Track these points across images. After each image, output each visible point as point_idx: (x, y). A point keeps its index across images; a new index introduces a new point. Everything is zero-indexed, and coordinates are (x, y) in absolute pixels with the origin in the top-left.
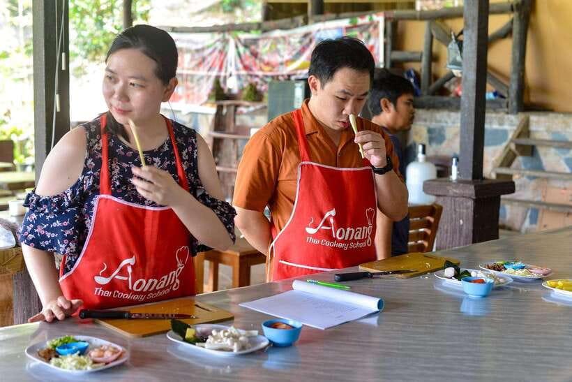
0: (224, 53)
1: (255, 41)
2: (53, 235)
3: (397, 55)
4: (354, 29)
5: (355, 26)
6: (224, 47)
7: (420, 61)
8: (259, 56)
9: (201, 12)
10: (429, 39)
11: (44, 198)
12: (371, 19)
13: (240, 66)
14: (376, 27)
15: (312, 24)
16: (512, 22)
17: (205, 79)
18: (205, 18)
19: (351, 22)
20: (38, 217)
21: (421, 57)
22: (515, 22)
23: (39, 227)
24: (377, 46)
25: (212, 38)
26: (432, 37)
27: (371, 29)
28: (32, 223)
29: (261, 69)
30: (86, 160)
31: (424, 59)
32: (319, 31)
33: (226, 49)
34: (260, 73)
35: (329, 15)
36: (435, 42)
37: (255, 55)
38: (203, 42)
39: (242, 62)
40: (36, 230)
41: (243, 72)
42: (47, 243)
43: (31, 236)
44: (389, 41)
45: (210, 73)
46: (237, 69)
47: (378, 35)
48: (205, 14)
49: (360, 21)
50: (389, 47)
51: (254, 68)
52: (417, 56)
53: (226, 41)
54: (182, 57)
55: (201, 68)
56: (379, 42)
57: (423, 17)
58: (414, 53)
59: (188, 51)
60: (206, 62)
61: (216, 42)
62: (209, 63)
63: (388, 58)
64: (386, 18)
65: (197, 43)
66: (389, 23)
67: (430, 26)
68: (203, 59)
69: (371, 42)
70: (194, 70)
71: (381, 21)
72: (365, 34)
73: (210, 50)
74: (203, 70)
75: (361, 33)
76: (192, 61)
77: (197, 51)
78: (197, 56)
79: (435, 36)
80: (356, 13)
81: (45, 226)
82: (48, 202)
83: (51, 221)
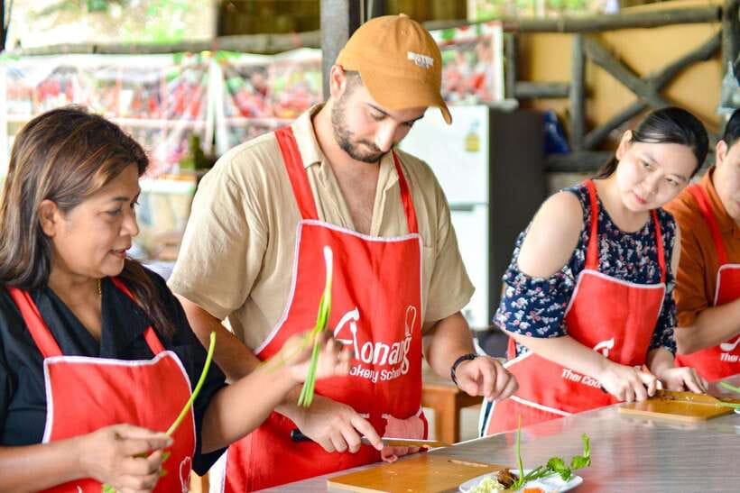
0: (200, 89)
1: (262, 69)
2: (552, 320)
3: (524, 89)
4: (450, 48)
5: (451, 43)
6: (200, 79)
7: (565, 96)
8: (270, 93)
9: (47, 12)
10: (579, 62)
11: (538, 280)
12: (479, 31)
13: (234, 110)
14: (487, 43)
16: (720, 36)
17: (162, 134)
18: (56, 23)
19: (444, 37)
20: (529, 302)
21: (568, 90)
22: (724, 36)
23: (531, 313)
24: (489, 75)
25: (177, 63)
26: (584, 59)
27: (479, 47)
28: (522, 309)
29: (275, 115)
30: (582, 233)
31: (574, 94)
33: (204, 82)
34: (273, 122)
36: (590, 67)
37: (262, 92)
38: (157, 70)
39: (237, 103)
40: (529, 317)
41: (240, 121)
42: (546, 329)
43: (525, 325)
44: (511, 66)
45: (172, 123)
46: (228, 116)
47: (490, 58)
48: (55, 15)
49: (459, 35)
50: (511, 76)
51: (259, 113)
52: (562, 90)
53: (202, 69)
54: (116, 97)
55: (155, 115)
56: (495, 68)
57: (570, 28)
58: (555, 85)
59: (126, 85)
60: (164, 104)
61: (183, 70)
62: (169, 105)
63: (510, 93)
64: (506, 30)
65: (145, 72)
66: (510, 37)
67: (582, 44)
68: (159, 99)
69: (480, 69)
70: (139, 117)
71: (496, 34)
72: (468, 56)
73: (173, 84)
74: (160, 117)
75: (461, 53)
76: (136, 102)
77: (147, 86)
78: (145, 94)
79: (590, 56)
80: (452, 22)
81: (541, 311)
82: (543, 285)
83: (547, 305)
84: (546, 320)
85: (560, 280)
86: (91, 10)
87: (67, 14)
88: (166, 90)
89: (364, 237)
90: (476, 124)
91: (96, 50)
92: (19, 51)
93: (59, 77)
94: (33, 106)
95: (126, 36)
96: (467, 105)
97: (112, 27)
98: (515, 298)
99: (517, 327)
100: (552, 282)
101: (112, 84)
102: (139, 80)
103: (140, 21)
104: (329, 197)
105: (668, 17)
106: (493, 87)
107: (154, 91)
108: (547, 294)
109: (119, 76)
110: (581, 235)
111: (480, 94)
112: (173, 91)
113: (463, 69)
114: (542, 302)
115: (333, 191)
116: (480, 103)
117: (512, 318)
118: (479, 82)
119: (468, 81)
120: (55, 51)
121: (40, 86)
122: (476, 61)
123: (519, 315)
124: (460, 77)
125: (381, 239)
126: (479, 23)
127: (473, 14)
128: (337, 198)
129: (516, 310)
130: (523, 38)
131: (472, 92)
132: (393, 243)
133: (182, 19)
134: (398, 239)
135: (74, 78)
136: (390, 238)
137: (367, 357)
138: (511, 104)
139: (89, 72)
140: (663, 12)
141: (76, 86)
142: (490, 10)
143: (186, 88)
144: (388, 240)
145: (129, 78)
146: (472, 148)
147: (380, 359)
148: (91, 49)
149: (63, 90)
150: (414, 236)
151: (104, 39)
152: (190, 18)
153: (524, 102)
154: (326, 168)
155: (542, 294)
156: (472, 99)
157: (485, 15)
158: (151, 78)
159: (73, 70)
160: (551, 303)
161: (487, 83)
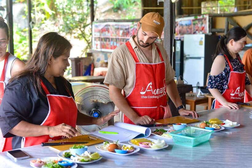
3: (214, 30)
4: (196, 20)
5: (196, 19)
7: (224, 32)
10: (227, 24)
12: (203, 16)
14: (205, 19)
15: (177, 18)
21: (224, 30)
24: (205, 27)
25: (133, 24)
26: (228, 23)
27: (203, 20)
31: (225, 31)
32: (181, 21)
35: (185, 15)
36: (230, 25)
38: (128, 25)
44: (211, 25)
47: (206, 23)
49: (198, 17)
50: (211, 27)
52: (223, 30)
54: (119, 31)
55: (128, 36)
56: (207, 25)
57: (225, 16)
58: (221, 29)
59: (121, 29)
60: (130, 34)
61: (134, 26)
62: (131, 34)
63: (210, 31)
64: (209, 16)
65: (126, 26)
66: (210, 18)
67: (228, 19)
68: (129, 32)
69: (203, 25)
70: (124, 36)
71: (207, 17)
72: (201, 22)
73: (132, 29)
74: (129, 37)
75: (199, 22)
76: (123, 33)
77: (126, 29)
78: (125, 31)
79: (230, 23)
80: (197, 14)
81: (218, 83)
82: (218, 76)
83: (220, 81)
84: (220, 85)
85: (222, 74)
86: (114, 12)
87: (109, 13)
88: (130, 30)
89: (151, 64)
90: (202, 38)
91: (115, 21)
92: (97, 21)
93: (106, 27)
94: (100, 34)
95: (122, 18)
96: (200, 34)
97: (119, 16)
98: (212, 81)
99: (214, 87)
100: (220, 75)
101: (118, 29)
102: (124, 28)
103: (125, 14)
104: (140, 55)
105: (249, 13)
106: (206, 29)
107: (127, 31)
108: (220, 78)
109: (120, 27)
110: (226, 63)
111: (203, 31)
112: (132, 30)
113: (199, 25)
114: (218, 80)
115: (141, 53)
116: (203, 33)
117: (212, 85)
118: (203, 28)
119: (200, 29)
120: (105, 21)
121: (102, 29)
122: (202, 23)
123: (213, 85)
124: (198, 28)
125: (155, 64)
126: (203, 15)
127: (202, 13)
128: (142, 55)
129: (213, 83)
130: (213, 18)
131: (201, 31)
132: (158, 64)
133: (135, 14)
134: (159, 63)
135: (109, 27)
136: (157, 63)
137: (155, 93)
138: (211, 34)
139: (113, 26)
140: (248, 12)
141: (110, 29)
142: (207, 12)
143: (135, 30)
144: (157, 64)
145: (122, 27)
146: (201, 44)
147: (159, 93)
148: (113, 21)
149: (107, 30)
150: (163, 62)
151: (117, 19)
152: (137, 14)
153: (214, 33)
154: (138, 48)
155: (218, 79)
156: (201, 33)
157: (205, 13)
158: (127, 27)
159: (109, 25)
160: (221, 81)
161: (205, 29)
